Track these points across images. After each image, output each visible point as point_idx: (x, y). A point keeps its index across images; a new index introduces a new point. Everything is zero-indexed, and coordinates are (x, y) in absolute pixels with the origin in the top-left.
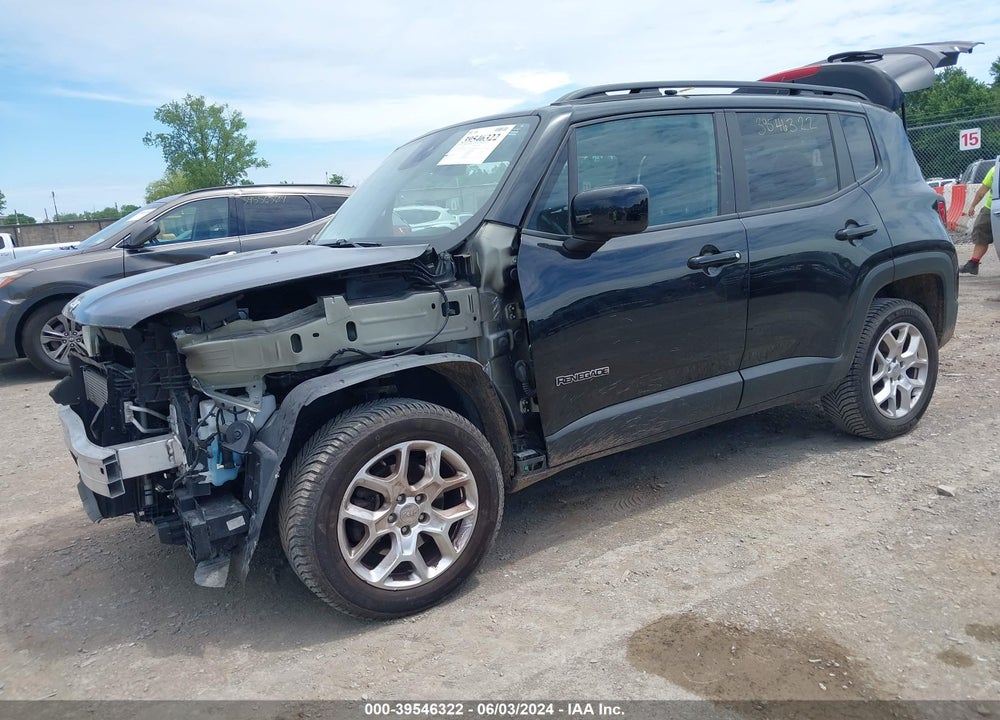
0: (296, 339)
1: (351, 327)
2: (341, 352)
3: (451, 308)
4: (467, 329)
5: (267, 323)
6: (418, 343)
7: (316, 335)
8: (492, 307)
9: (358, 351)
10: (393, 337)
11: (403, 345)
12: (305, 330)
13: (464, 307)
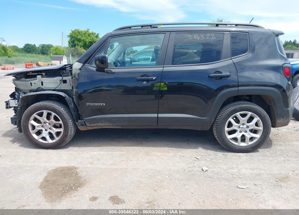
0: (31, 83)
1: (42, 82)
2: (39, 88)
3: (65, 82)
4: (68, 87)
5: (28, 79)
6: (53, 88)
7: (35, 83)
8: (75, 83)
9: (42, 88)
10: (51, 86)
11: (51, 88)
12: (33, 82)
13: (68, 81)
